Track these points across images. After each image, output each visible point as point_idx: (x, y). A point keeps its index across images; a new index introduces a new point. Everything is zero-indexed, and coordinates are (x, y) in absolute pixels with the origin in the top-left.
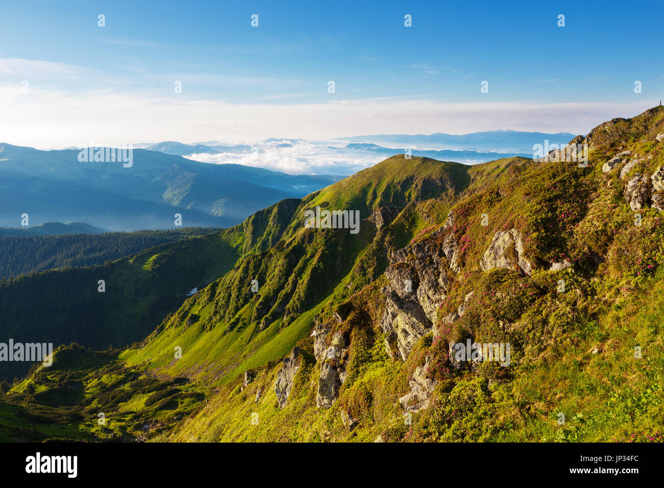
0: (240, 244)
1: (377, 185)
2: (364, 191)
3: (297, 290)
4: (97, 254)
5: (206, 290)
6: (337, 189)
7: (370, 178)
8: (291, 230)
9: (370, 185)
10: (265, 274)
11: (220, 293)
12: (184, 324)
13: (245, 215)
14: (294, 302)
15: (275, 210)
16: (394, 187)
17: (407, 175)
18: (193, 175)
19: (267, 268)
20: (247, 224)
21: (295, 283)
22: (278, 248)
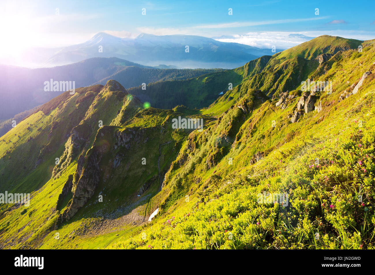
0: (242, 75)
1: (311, 50)
2: (304, 53)
3: (279, 88)
4: (181, 77)
5: (236, 87)
6: (290, 51)
7: (307, 46)
8: (267, 69)
9: (307, 49)
10: (263, 81)
11: (242, 89)
12: (227, 100)
13: (245, 64)
14: (277, 93)
15: (259, 60)
16: (320, 51)
17: (327, 45)
18: (217, 47)
19: (265, 79)
20: (246, 66)
21: (278, 86)
22: (270, 71)
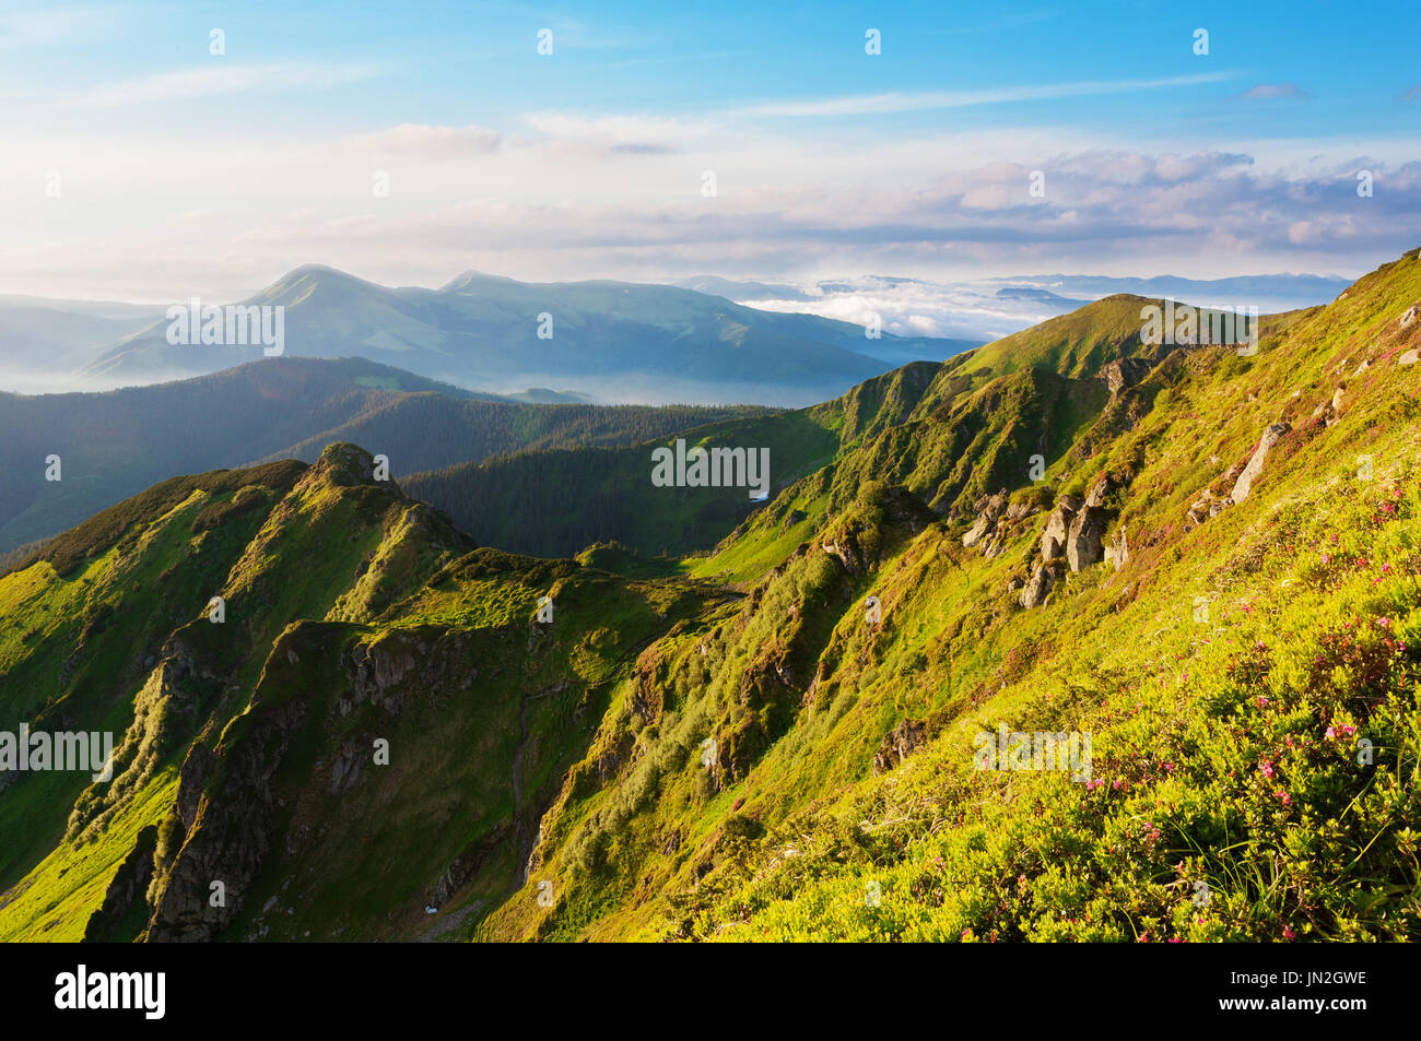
0: (837, 430)
1: (1077, 344)
2: (1054, 354)
3: (971, 480)
4: (610, 435)
5: (816, 476)
6: (1006, 348)
7: (1065, 332)
8: (925, 410)
9: (1064, 343)
10: (916, 455)
11: (839, 482)
12: (782, 524)
13: (845, 389)
14: (967, 498)
15: (897, 379)
16: (1109, 348)
17: (1133, 329)
18: (745, 328)
19: (919, 446)
20: (850, 398)
21: (967, 471)
22: (938, 417)
